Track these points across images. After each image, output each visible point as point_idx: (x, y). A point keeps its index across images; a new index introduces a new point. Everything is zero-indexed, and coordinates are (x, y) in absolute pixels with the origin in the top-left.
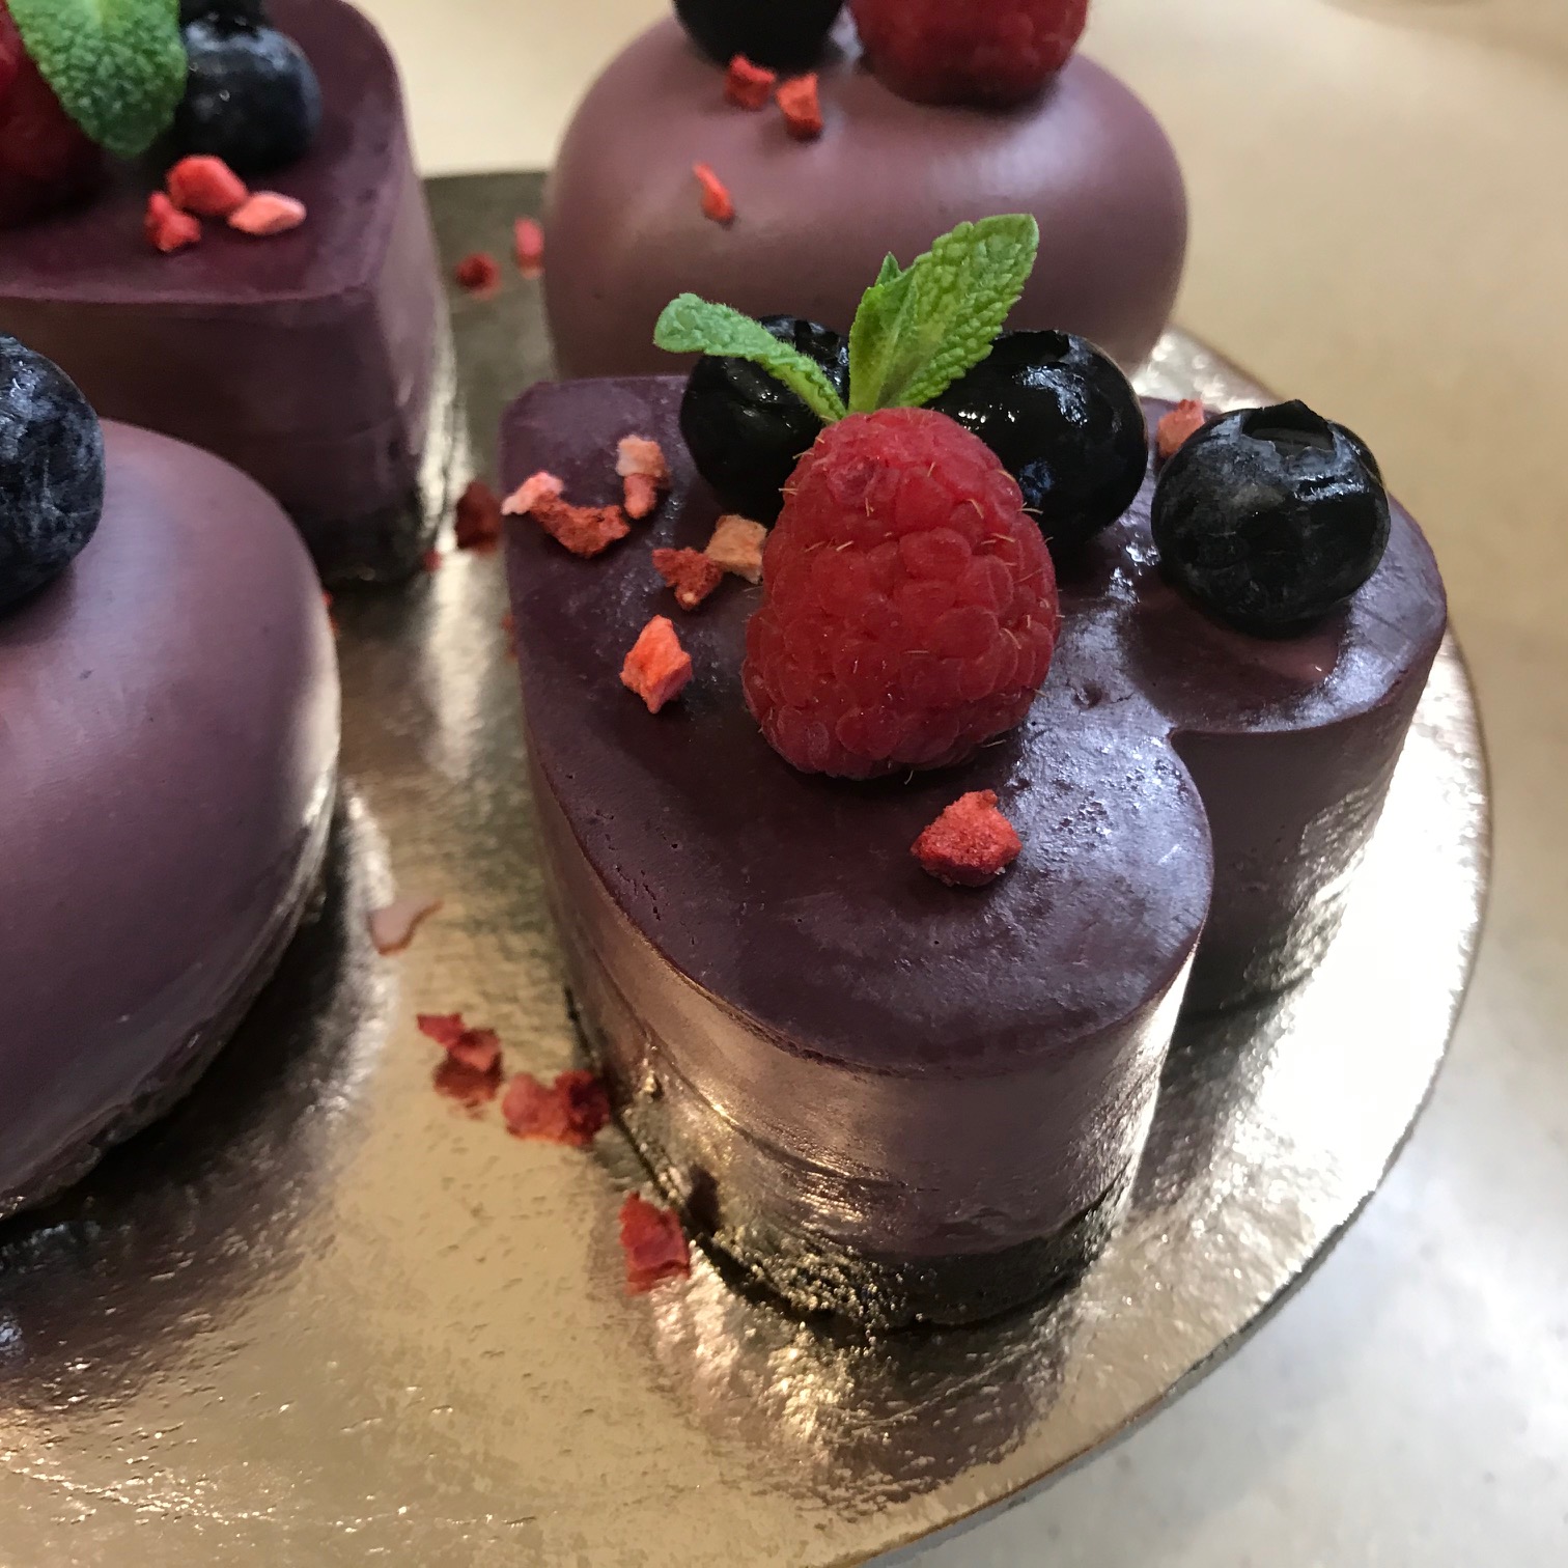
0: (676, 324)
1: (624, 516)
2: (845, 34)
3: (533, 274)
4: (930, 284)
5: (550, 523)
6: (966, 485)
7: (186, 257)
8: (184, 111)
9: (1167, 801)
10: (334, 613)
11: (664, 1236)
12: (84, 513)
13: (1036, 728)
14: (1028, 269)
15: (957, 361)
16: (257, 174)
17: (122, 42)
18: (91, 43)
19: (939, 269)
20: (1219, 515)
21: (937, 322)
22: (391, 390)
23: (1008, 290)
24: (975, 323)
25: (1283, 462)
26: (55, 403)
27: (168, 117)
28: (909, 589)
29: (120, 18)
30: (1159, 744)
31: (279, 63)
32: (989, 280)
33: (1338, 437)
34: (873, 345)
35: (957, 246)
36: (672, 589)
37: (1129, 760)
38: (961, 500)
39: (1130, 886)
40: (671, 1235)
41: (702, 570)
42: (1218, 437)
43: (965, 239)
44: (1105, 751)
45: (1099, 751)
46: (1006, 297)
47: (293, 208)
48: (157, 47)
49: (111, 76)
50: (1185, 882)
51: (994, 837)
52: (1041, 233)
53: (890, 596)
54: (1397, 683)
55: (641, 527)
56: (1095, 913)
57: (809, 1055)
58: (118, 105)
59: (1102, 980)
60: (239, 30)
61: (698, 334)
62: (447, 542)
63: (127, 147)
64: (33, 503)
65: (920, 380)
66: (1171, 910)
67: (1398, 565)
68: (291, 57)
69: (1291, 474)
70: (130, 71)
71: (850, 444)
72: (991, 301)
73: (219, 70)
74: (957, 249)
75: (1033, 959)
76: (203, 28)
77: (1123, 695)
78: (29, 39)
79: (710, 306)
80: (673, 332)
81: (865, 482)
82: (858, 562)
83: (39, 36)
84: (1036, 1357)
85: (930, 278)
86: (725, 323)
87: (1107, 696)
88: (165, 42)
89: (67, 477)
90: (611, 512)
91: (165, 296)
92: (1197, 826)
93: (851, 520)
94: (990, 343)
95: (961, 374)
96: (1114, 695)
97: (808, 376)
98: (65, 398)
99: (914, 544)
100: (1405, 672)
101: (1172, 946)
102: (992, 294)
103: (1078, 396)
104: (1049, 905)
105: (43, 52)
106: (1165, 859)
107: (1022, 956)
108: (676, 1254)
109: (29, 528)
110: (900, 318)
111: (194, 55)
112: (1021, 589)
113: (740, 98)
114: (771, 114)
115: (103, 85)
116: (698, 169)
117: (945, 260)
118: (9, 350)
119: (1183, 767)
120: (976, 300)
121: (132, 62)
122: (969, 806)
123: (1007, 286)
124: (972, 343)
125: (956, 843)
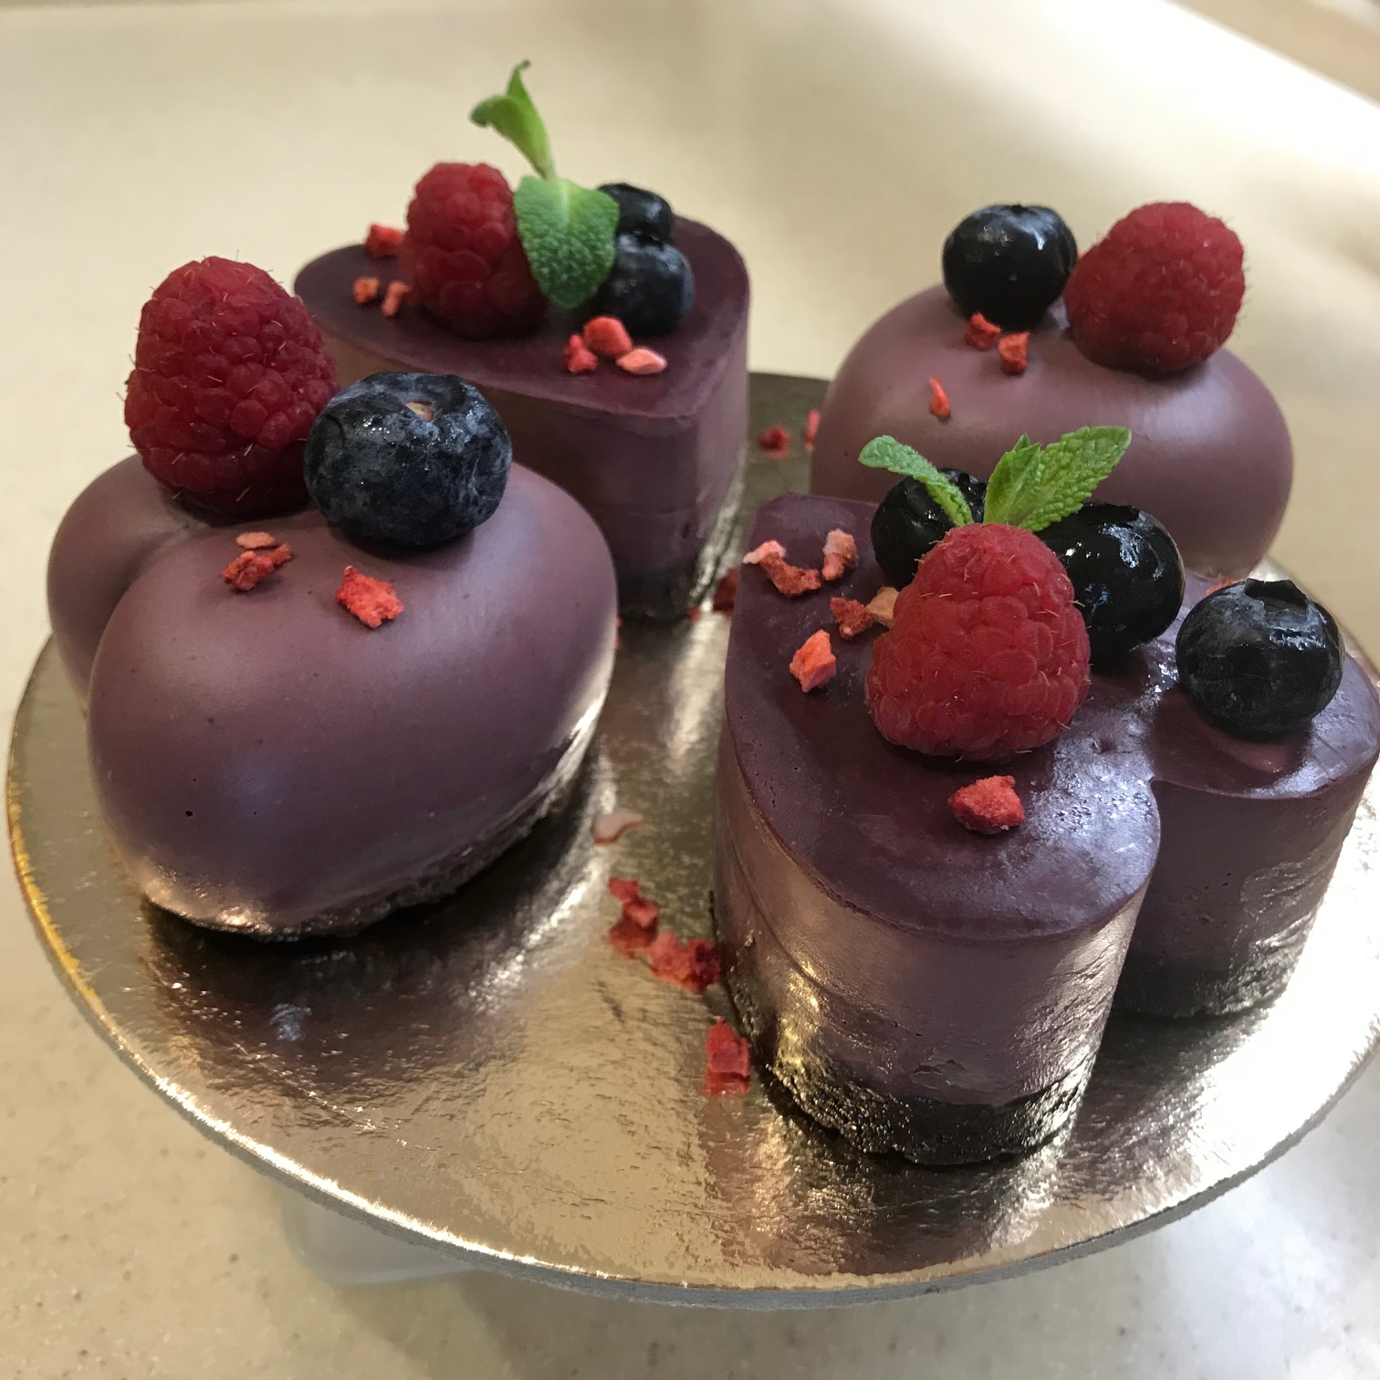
0: (876, 451)
1: (820, 577)
2: (1059, 313)
3: (810, 448)
4: (1053, 462)
5: (771, 572)
6: (1034, 574)
7: (584, 378)
8: (605, 288)
9: (1135, 817)
10: (621, 632)
11: (735, 1051)
12: (490, 499)
13: (1059, 756)
14: (1117, 460)
15: (1057, 510)
16: (640, 336)
17: (578, 238)
18: (560, 235)
19: (1061, 454)
20: (1216, 642)
21: (1052, 486)
22: (696, 492)
23: (1100, 472)
24: (1075, 489)
25: (1266, 615)
26: (490, 429)
27: (594, 289)
28: (981, 631)
29: (581, 223)
30: (1142, 785)
31: (673, 268)
32: (1092, 464)
33: (1311, 608)
34: (1003, 490)
35: (1076, 441)
36: (839, 625)
37: (1117, 789)
38: (1028, 583)
39: (1092, 859)
40: (740, 1052)
41: (860, 615)
42: (1229, 593)
43: (1083, 438)
44: (1103, 779)
45: (1099, 778)
46: (1098, 475)
47: (661, 362)
48: (599, 244)
49: (566, 258)
50: (1131, 866)
51: (1006, 804)
52: (1132, 441)
53: (969, 633)
54: (1326, 786)
55: (831, 586)
56: (1063, 868)
57: (849, 905)
58: (565, 277)
59: (1055, 907)
60: (651, 242)
61: (887, 459)
62: (707, 606)
63: (564, 304)
64: (464, 482)
65: (1031, 519)
66: (1116, 879)
67: (1352, 715)
68: (682, 266)
69: (1270, 624)
70: (578, 256)
71: (965, 536)
72: (1089, 477)
73: (633, 266)
74: (1075, 443)
75: (1012, 884)
76: (630, 238)
77: (1126, 750)
78: (522, 226)
79: (901, 446)
80: (871, 455)
81: (967, 561)
82: (953, 608)
83: (528, 226)
84: (972, 1201)
85: (1054, 458)
86: (907, 457)
87: (1115, 748)
88: (604, 242)
89: (486, 474)
90: (813, 573)
91: (564, 399)
92: (1151, 837)
93: (953, 581)
94: (1082, 502)
95: (1059, 519)
96: (1120, 748)
97: (953, 498)
98: (496, 429)
99: (991, 604)
100: (1333, 780)
101: (1109, 899)
102: (1091, 473)
103: (1134, 547)
104: (1032, 856)
105: (528, 235)
106: (1122, 850)
107: (1005, 881)
108: (741, 1068)
109: (458, 497)
110: (1024, 475)
111: (620, 254)
112: (1060, 651)
113: (974, 341)
114: (993, 354)
115: (559, 262)
116: (932, 381)
117: (1066, 449)
118: (471, 393)
119: (1154, 801)
120: (1079, 475)
121: (580, 252)
122: (994, 783)
123: (1101, 469)
124: (1070, 501)
125: (979, 802)
